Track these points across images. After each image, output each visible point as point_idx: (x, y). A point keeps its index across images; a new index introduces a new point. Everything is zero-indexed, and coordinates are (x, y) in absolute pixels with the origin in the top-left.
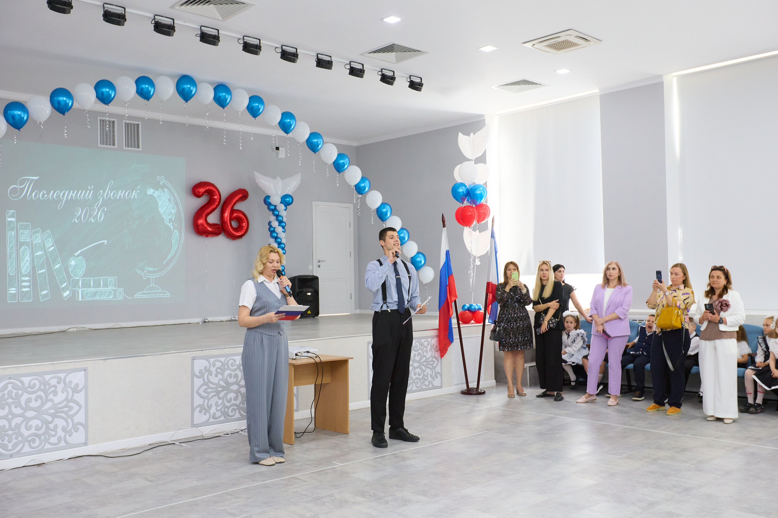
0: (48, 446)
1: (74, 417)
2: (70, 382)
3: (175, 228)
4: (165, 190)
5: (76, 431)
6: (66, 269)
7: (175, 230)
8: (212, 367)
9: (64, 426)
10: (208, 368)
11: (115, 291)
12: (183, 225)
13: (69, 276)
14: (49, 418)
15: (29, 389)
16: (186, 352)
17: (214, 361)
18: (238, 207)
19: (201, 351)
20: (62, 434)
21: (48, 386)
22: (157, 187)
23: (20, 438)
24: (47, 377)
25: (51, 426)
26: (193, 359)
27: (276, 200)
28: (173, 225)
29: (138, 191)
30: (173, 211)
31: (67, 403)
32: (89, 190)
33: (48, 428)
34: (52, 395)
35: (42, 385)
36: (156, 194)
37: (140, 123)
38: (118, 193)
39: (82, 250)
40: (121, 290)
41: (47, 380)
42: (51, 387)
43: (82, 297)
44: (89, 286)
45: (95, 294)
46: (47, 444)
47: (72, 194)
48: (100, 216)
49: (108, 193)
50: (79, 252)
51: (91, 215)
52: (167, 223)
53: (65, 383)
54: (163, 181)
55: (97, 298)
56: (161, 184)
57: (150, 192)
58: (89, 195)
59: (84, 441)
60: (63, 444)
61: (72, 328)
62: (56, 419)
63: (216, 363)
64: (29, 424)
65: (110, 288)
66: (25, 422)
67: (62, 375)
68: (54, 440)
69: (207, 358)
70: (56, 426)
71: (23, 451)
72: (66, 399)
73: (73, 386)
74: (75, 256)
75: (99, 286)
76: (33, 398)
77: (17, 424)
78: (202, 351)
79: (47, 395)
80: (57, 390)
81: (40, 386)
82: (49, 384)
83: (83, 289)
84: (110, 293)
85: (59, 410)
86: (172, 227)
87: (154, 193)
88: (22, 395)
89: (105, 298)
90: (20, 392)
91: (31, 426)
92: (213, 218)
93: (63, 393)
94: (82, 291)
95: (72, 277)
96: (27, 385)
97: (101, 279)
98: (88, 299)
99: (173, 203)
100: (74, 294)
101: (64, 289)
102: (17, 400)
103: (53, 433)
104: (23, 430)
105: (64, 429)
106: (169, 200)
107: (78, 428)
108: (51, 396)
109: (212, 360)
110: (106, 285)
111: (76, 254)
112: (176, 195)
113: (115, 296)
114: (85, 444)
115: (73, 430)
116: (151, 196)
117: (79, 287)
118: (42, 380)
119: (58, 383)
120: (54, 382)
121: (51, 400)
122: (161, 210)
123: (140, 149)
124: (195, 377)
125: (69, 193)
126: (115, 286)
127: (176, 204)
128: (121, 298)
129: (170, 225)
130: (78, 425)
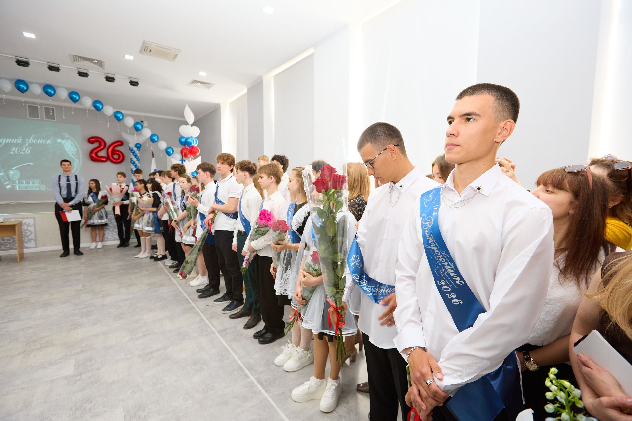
3: (76, 158)
4: (69, 140)
6: (8, 175)
7: (76, 159)
11: (40, 186)
12: (81, 156)
13: (9, 179)
18: (118, 148)
22: (63, 138)
27: (132, 145)
28: (75, 157)
29: (51, 140)
30: (75, 150)
32: (18, 138)
36: (63, 142)
37: (54, 108)
38: (38, 140)
39: (17, 167)
40: (43, 186)
43: (19, 189)
44: (23, 184)
45: (27, 187)
47: (9, 140)
48: (28, 151)
49: (32, 140)
50: (15, 168)
51: (21, 151)
52: (71, 156)
54: (67, 135)
55: (28, 189)
56: (66, 137)
57: (59, 140)
58: (20, 141)
61: (13, 202)
65: (36, 185)
74: (12, 169)
75: (29, 184)
83: (19, 185)
84: (36, 187)
86: (74, 158)
87: (61, 141)
89: (34, 189)
92: (103, 154)
94: (19, 186)
95: (11, 179)
97: (29, 181)
98: (22, 189)
99: (74, 146)
100: (13, 187)
101: (7, 185)
106: (72, 145)
110: (33, 183)
111: (13, 169)
112: (76, 142)
113: (40, 188)
116: (60, 143)
117: (16, 184)
122: (67, 150)
123: (55, 120)
125: (6, 140)
126: (40, 184)
127: (76, 147)
128: (44, 189)
129: (73, 157)
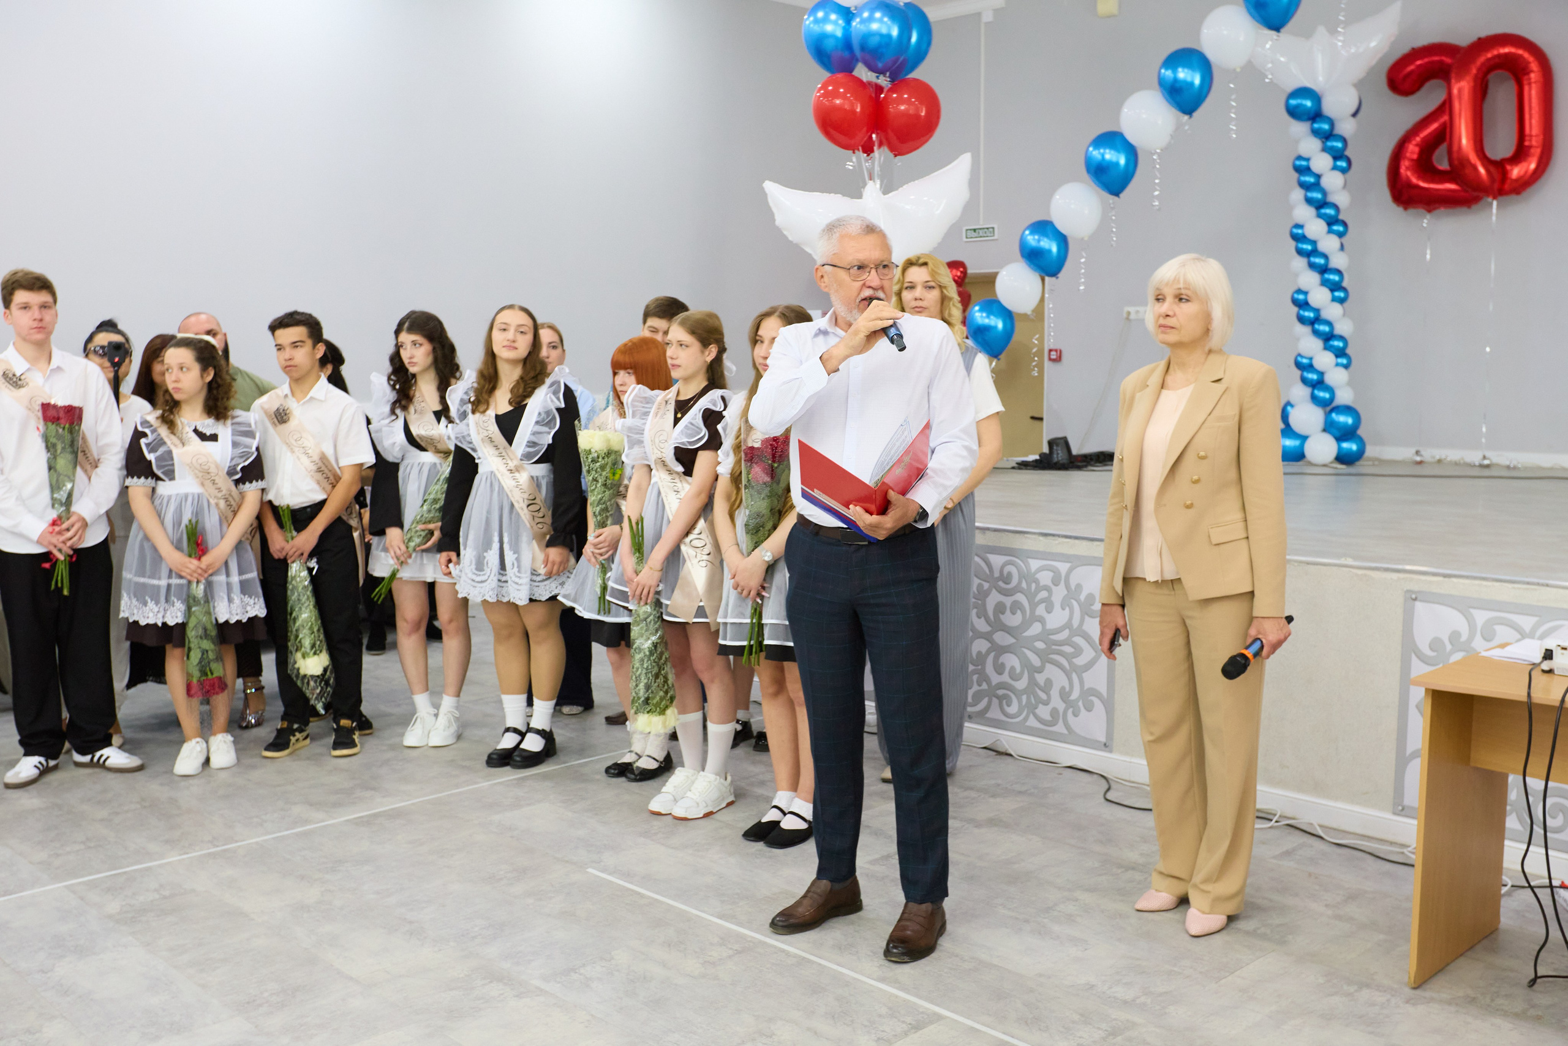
0: (1032, 722)
1: (1084, 672)
2: (1079, 587)
5: (1089, 708)
8: (1478, 636)
9: (1063, 688)
10: (1464, 638)
14: (1035, 661)
15: (1001, 584)
16: (1387, 570)
17: (1489, 624)
19: (1440, 579)
20: (1061, 706)
21: (1033, 586)
23: (985, 686)
24: (1034, 564)
25: (1040, 678)
26: (1413, 597)
31: (1071, 635)
33: (1033, 682)
34: (1042, 607)
35: (1024, 581)
41: (1033, 569)
42: (1040, 588)
46: (1031, 716)
53: (1068, 586)
59: (1103, 739)
60: (1060, 728)
62: (1048, 665)
63: (1498, 628)
64: (1001, 661)
66: (993, 654)
67: (1063, 567)
68: (1044, 712)
69: (1464, 605)
70: (1049, 683)
71: (989, 715)
72: (1068, 625)
73: (1082, 597)
76: (1008, 605)
77: (979, 653)
78: (1445, 576)
79: (1034, 606)
80: (1053, 599)
81: (1020, 582)
82: (1037, 581)
85: (1054, 647)
88: (987, 594)
90: (986, 585)
91: (1003, 665)
93: (1063, 609)
96: (997, 574)
102: (980, 602)
103: (1043, 696)
104: (989, 669)
105: (1064, 695)
107: (1092, 703)
108: (1041, 610)
109: (1481, 617)
114: (1106, 746)
115: (1080, 704)
118: (1024, 567)
119: (1056, 583)
120: (1045, 578)
121: (1041, 620)
124: (1413, 656)
130: (1091, 696)
